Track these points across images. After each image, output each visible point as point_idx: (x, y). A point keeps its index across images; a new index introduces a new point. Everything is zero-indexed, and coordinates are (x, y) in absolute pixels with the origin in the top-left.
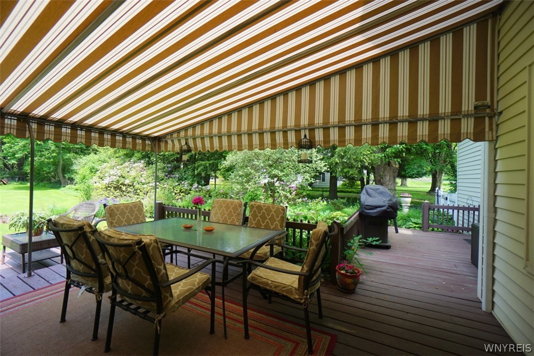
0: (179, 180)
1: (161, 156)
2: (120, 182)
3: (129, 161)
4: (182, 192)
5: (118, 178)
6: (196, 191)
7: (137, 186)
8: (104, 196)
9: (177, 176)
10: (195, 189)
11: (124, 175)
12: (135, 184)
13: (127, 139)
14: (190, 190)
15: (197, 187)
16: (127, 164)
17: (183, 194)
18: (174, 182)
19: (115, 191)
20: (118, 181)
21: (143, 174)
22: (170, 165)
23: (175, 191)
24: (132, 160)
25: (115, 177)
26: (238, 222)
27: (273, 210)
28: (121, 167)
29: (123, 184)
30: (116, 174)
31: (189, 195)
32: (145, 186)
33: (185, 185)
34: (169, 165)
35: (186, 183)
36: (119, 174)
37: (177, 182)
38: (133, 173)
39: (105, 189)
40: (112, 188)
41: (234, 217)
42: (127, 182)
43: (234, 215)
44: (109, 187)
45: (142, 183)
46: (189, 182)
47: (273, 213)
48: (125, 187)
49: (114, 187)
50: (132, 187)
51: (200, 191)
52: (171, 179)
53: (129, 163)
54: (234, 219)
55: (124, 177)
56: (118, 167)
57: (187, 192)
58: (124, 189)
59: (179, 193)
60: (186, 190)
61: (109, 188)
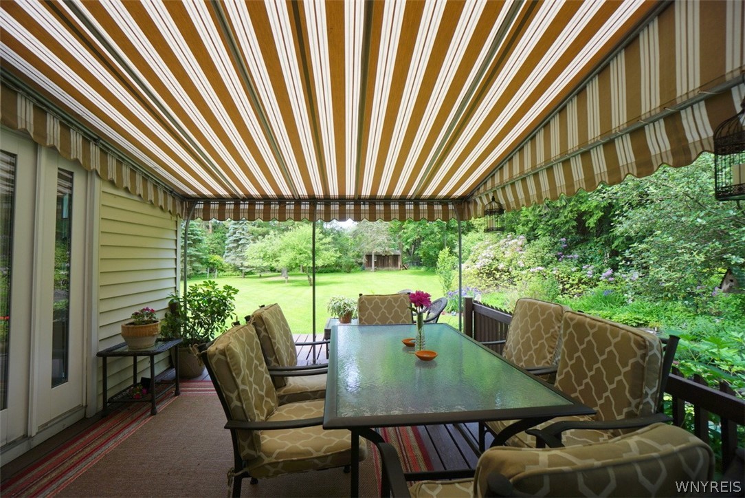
0: (580, 262)
1: (549, 226)
2: (494, 267)
3: (506, 237)
4: (582, 284)
5: (491, 261)
6: (610, 283)
7: (514, 273)
8: (475, 284)
9: (576, 256)
10: (607, 278)
11: (497, 257)
12: (510, 269)
13: (421, 207)
14: (599, 281)
15: (612, 276)
16: (502, 242)
17: (584, 286)
18: (569, 266)
19: (489, 278)
20: (490, 266)
21: (522, 254)
22: (564, 239)
23: (571, 281)
24: (508, 236)
25: (487, 260)
26: (550, 353)
27: (613, 341)
28: (494, 246)
29: (497, 269)
30: (488, 255)
31: (594, 289)
32: (524, 272)
33: (589, 271)
34: (562, 239)
35: (590, 268)
36: (492, 256)
37: (577, 266)
38: (509, 255)
39: (476, 276)
40: (485, 274)
41: (544, 341)
42: (501, 266)
43: (545, 336)
44: (481, 273)
45: (519, 267)
46: (597, 265)
47: (612, 348)
48: (499, 273)
49: (487, 273)
50: (508, 274)
51: (617, 282)
52: (564, 261)
53: (505, 240)
54: (542, 345)
55: (498, 260)
56: (491, 247)
57: (592, 283)
58: (498, 276)
59: (577, 284)
60: (591, 279)
61: (481, 275)
